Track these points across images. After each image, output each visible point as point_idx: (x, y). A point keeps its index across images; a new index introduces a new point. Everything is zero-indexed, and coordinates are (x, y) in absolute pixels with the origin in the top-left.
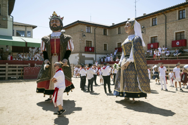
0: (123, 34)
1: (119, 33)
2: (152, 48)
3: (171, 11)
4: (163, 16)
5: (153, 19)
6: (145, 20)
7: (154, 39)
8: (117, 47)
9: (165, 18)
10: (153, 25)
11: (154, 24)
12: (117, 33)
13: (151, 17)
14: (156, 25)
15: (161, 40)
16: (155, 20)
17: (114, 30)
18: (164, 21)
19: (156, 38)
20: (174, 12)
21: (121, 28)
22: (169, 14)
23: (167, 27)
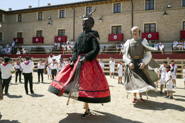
0: (24, 22)
1: (20, 21)
2: (60, 42)
3: (79, 6)
4: (71, 9)
5: (60, 11)
6: (52, 11)
7: (61, 32)
8: (16, 37)
9: (73, 12)
10: (60, 18)
11: (62, 17)
12: (17, 21)
13: (59, 8)
14: (63, 17)
15: (69, 34)
16: (63, 13)
17: (13, 16)
18: (72, 15)
19: (63, 31)
20: (82, 8)
21: (23, 15)
22: (77, 9)
23: (76, 21)
